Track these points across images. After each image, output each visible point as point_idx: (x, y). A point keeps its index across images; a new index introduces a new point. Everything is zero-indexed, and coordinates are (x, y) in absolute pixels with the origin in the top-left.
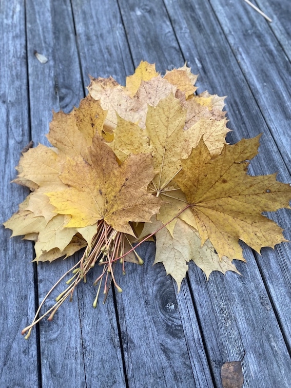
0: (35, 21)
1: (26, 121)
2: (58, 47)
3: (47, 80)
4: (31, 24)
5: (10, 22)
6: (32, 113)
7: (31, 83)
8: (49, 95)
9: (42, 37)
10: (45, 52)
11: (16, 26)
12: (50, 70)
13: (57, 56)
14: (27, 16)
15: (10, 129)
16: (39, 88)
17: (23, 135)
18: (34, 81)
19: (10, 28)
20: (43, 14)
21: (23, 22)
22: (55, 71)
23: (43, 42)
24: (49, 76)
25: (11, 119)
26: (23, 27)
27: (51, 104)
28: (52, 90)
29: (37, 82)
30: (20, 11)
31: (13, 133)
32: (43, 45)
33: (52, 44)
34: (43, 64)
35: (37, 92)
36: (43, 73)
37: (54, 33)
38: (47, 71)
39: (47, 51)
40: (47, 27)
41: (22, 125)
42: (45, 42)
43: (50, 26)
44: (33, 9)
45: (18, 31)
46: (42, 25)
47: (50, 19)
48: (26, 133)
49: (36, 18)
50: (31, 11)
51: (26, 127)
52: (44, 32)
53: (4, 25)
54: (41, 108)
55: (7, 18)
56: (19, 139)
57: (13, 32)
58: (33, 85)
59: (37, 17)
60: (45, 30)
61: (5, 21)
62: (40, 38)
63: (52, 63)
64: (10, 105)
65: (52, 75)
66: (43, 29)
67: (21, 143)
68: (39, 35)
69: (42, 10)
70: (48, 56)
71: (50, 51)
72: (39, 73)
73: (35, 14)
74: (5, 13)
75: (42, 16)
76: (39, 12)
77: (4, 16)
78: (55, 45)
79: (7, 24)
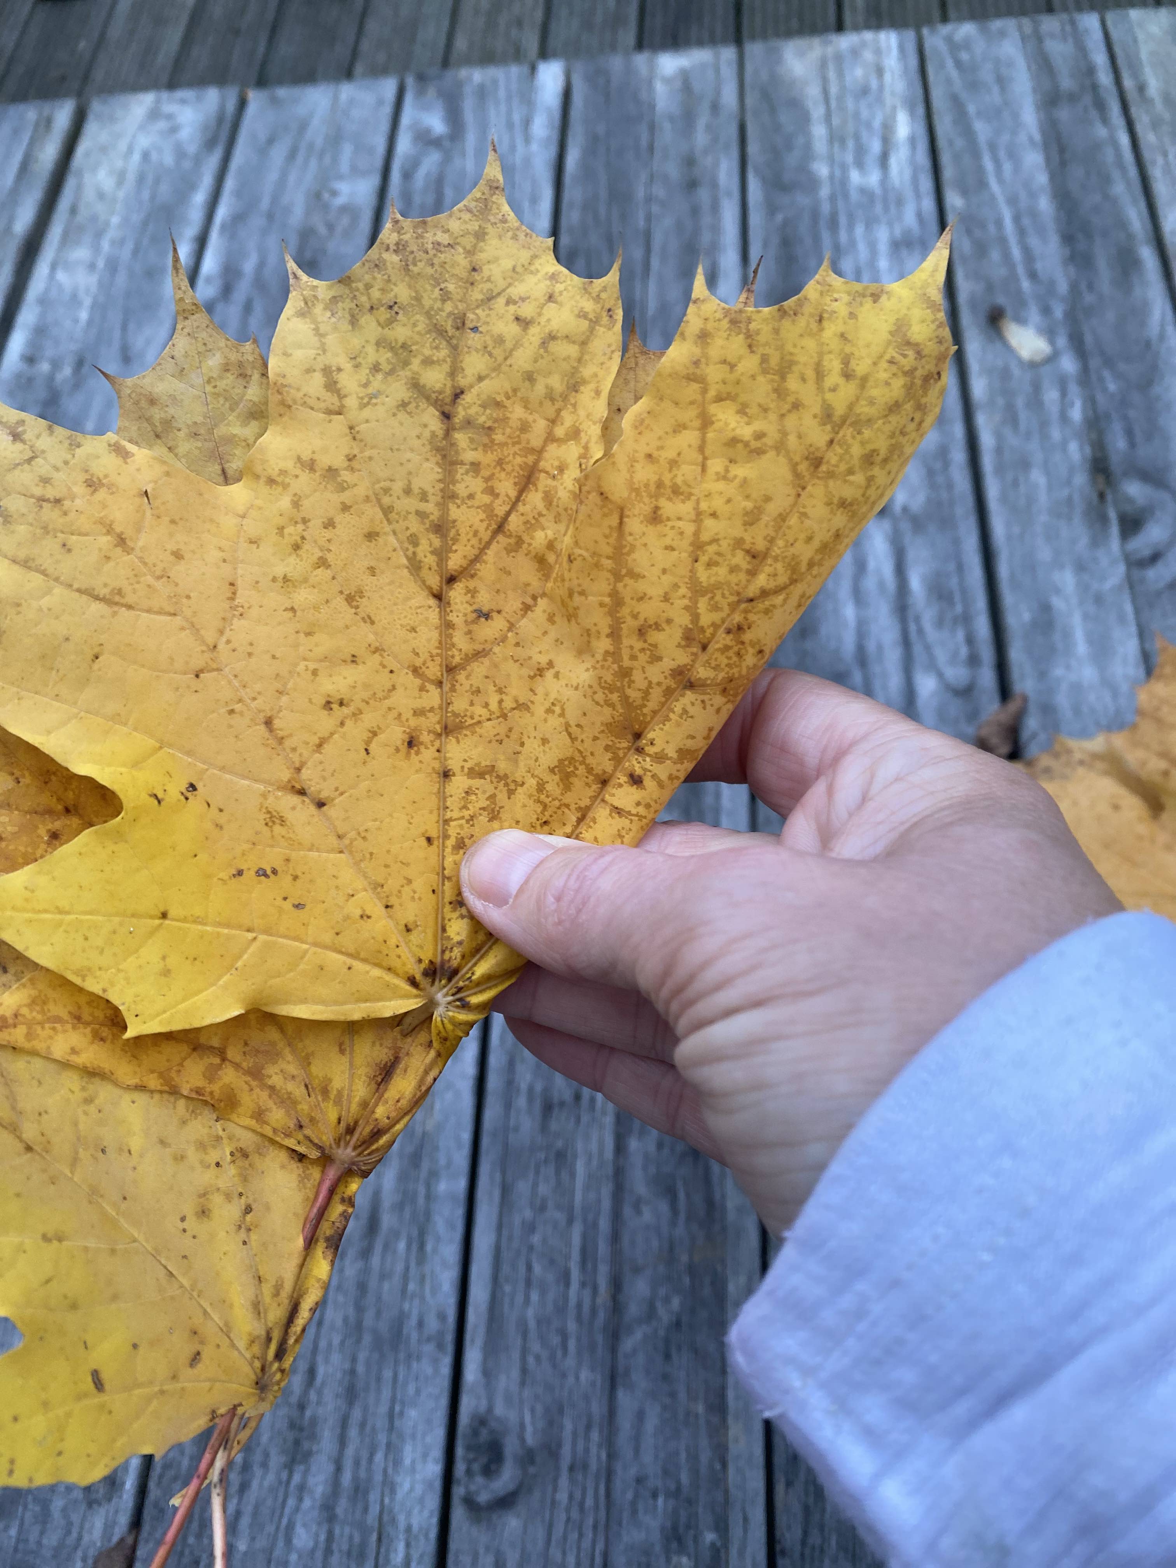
0: (982, 184)
1: (981, 603)
2: (1089, 298)
3: (1056, 434)
4: (964, 192)
5: (874, 178)
6: (1003, 570)
7: (987, 440)
8: (1069, 500)
9: (1016, 253)
10: (1034, 314)
11: (900, 202)
12: (1064, 393)
13: (1088, 339)
14: (946, 159)
15: (913, 628)
16: (1025, 464)
17: (973, 660)
18: (999, 437)
19: (878, 208)
20: (1012, 155)
21: (926, 184)
22: (1090, 401)
23: (1020, 270)
24: (1064, 418)
25: (916, 583)
26: (928, 204)
27: (1084, 541)
28: (1081, 479)
29: (1013, 440)
30: (912, 141)
31: (928, 648)
32: (1026, 285)
33: (1063, 287)
34: (1033, 365)
35: (1015, 483)
36: (1036, 402)
37: (1068, 239)
38: (1051, 396)
39: (1046, 311)
40: (1034, 214)
41: (966, 619)
42: (1033, 275)
43: (1045, 205)
44: (968, 133)
45: (909, 217)
46: (1013, 201)
47: (1042, 179)
48: (987, 653)
49: (980, 170)
50: (960, 143)
51: (982, 626)
52: (1022, 232)
53: (854, 196)
54: (1044, 554)
55: (860, 164)
56: (957, 674)
57: (890, 224)
58: (999, 450)
59: (988, 164)
60: (1026, 221)
61: (855, 176)
62: (1006, 256)
63: (1068, 364)
64: (905, 526)
65: (1076, 413)
66: (1017, 219)
67: (966, 692)
68: (1003, 241)
69: (1005, 138)
70: (1050, 333)
71: (1059, 312)
72: (1020, 402)
73: (976, 154)
74: (851, 144)
75: (1007, 167)
76: (993, 147)
77: (849, 158)
78: (1074, 288)
79: (863, 191)
